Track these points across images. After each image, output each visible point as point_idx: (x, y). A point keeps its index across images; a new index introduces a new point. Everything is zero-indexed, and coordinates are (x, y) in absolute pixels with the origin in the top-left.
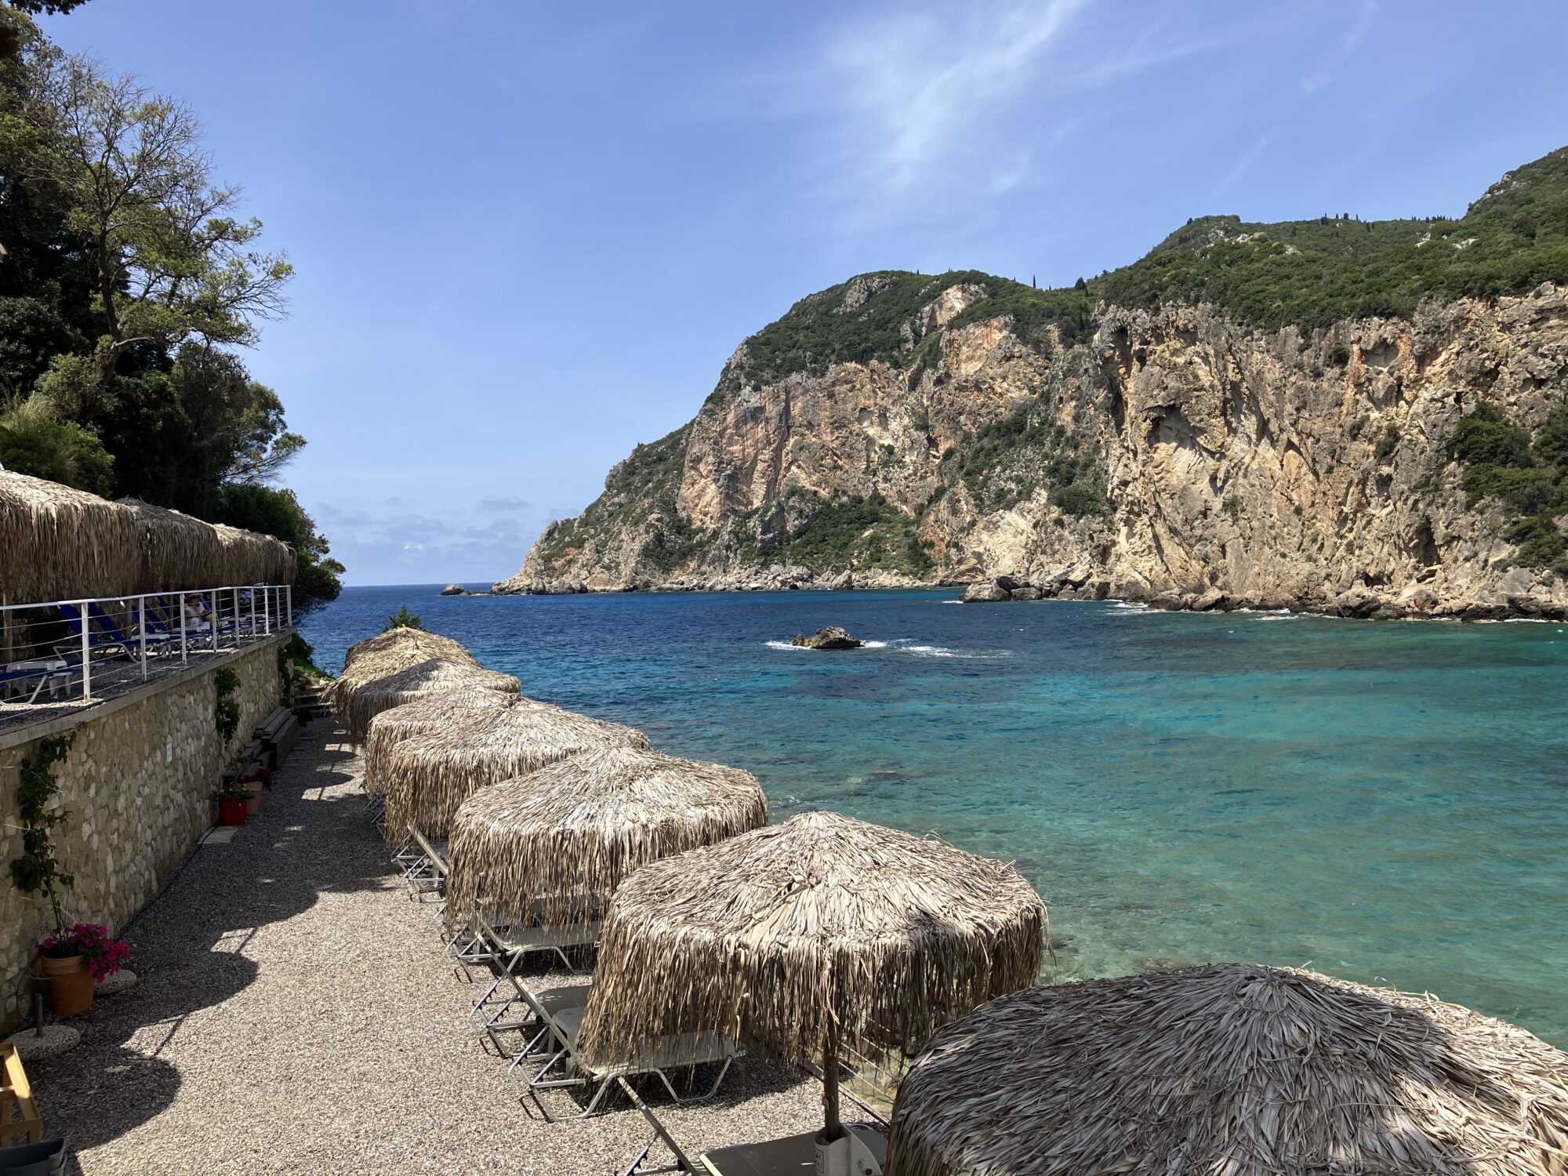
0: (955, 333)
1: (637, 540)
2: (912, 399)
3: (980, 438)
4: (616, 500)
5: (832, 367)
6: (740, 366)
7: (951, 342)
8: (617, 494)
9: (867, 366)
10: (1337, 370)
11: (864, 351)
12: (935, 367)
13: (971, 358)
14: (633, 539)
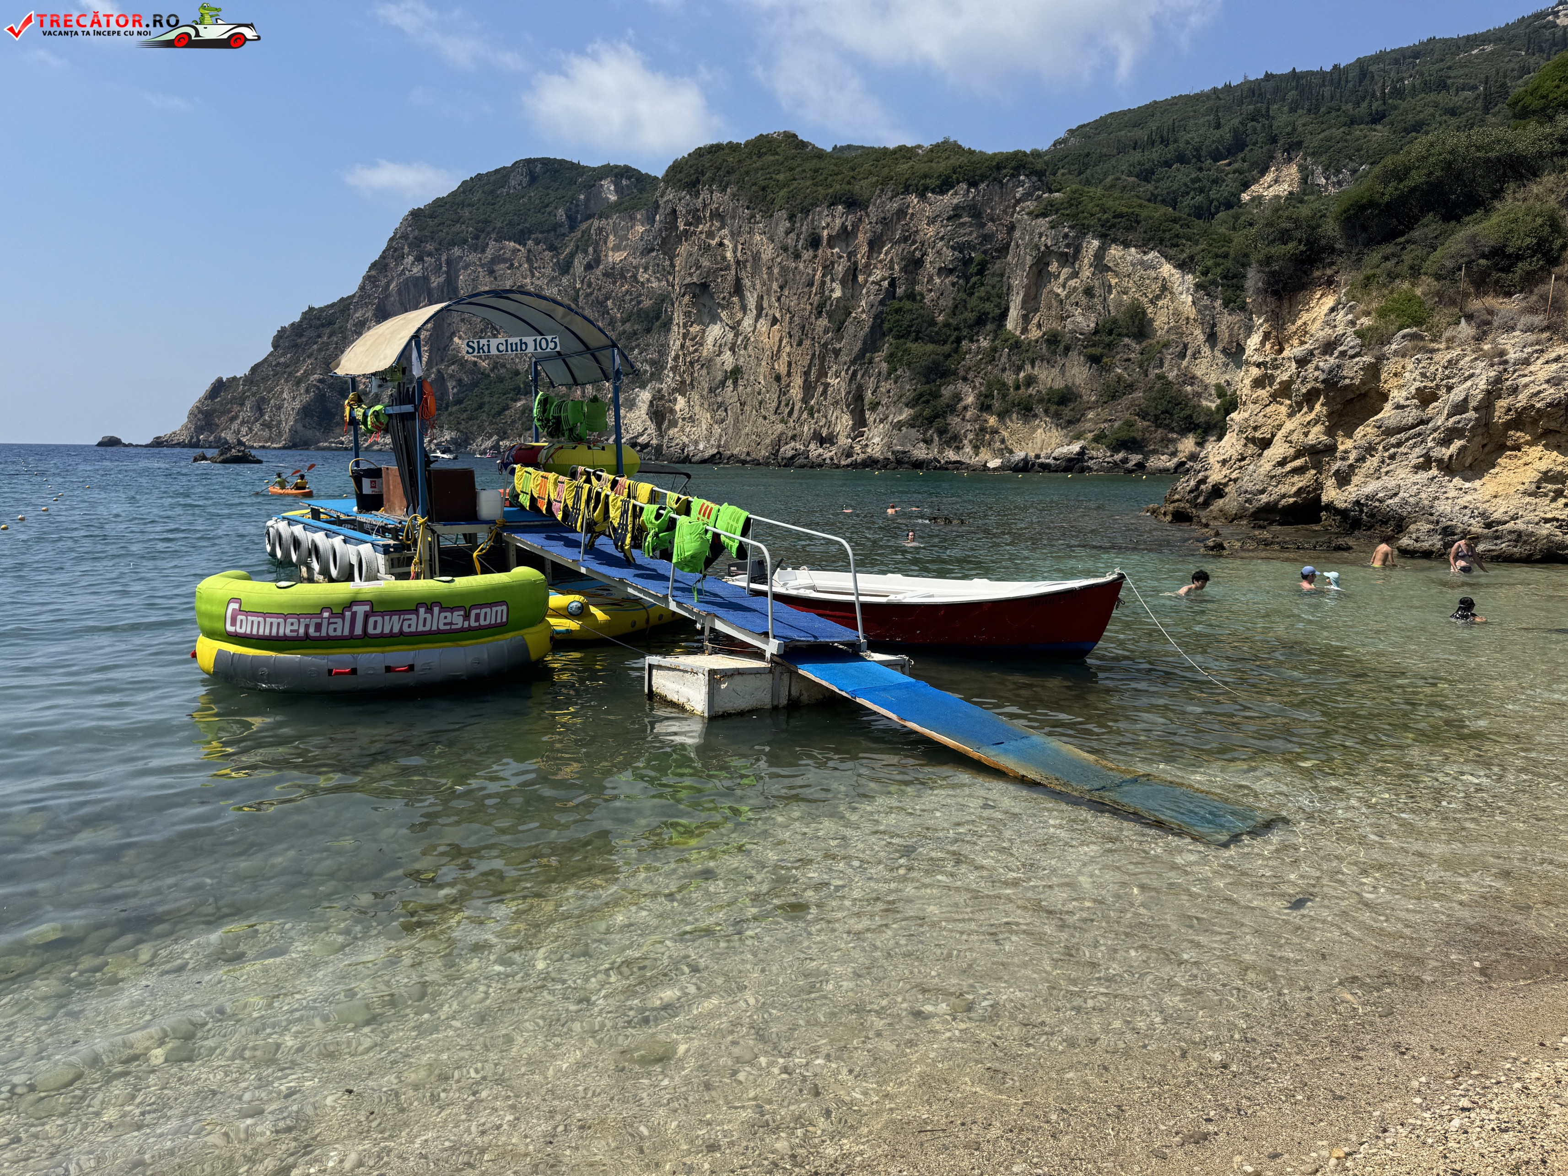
0: (604, 222)
1: (298, 400)
2: (565, 280)
3: (624, 322)
4: (282, 360)
5: (492, 243)
6: (404, 237)
7: (600, 230)
8: (283, 355)
9: (525, 245)
10: (811, 253)
11: (522, 232)
12: (586, 252)
13: (617, 248)
14: (294, 398)
